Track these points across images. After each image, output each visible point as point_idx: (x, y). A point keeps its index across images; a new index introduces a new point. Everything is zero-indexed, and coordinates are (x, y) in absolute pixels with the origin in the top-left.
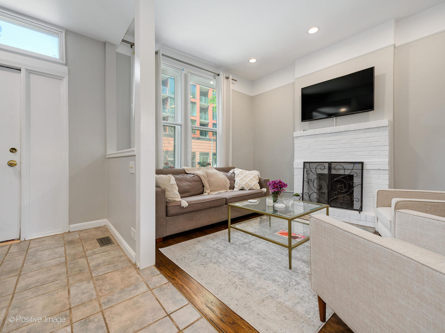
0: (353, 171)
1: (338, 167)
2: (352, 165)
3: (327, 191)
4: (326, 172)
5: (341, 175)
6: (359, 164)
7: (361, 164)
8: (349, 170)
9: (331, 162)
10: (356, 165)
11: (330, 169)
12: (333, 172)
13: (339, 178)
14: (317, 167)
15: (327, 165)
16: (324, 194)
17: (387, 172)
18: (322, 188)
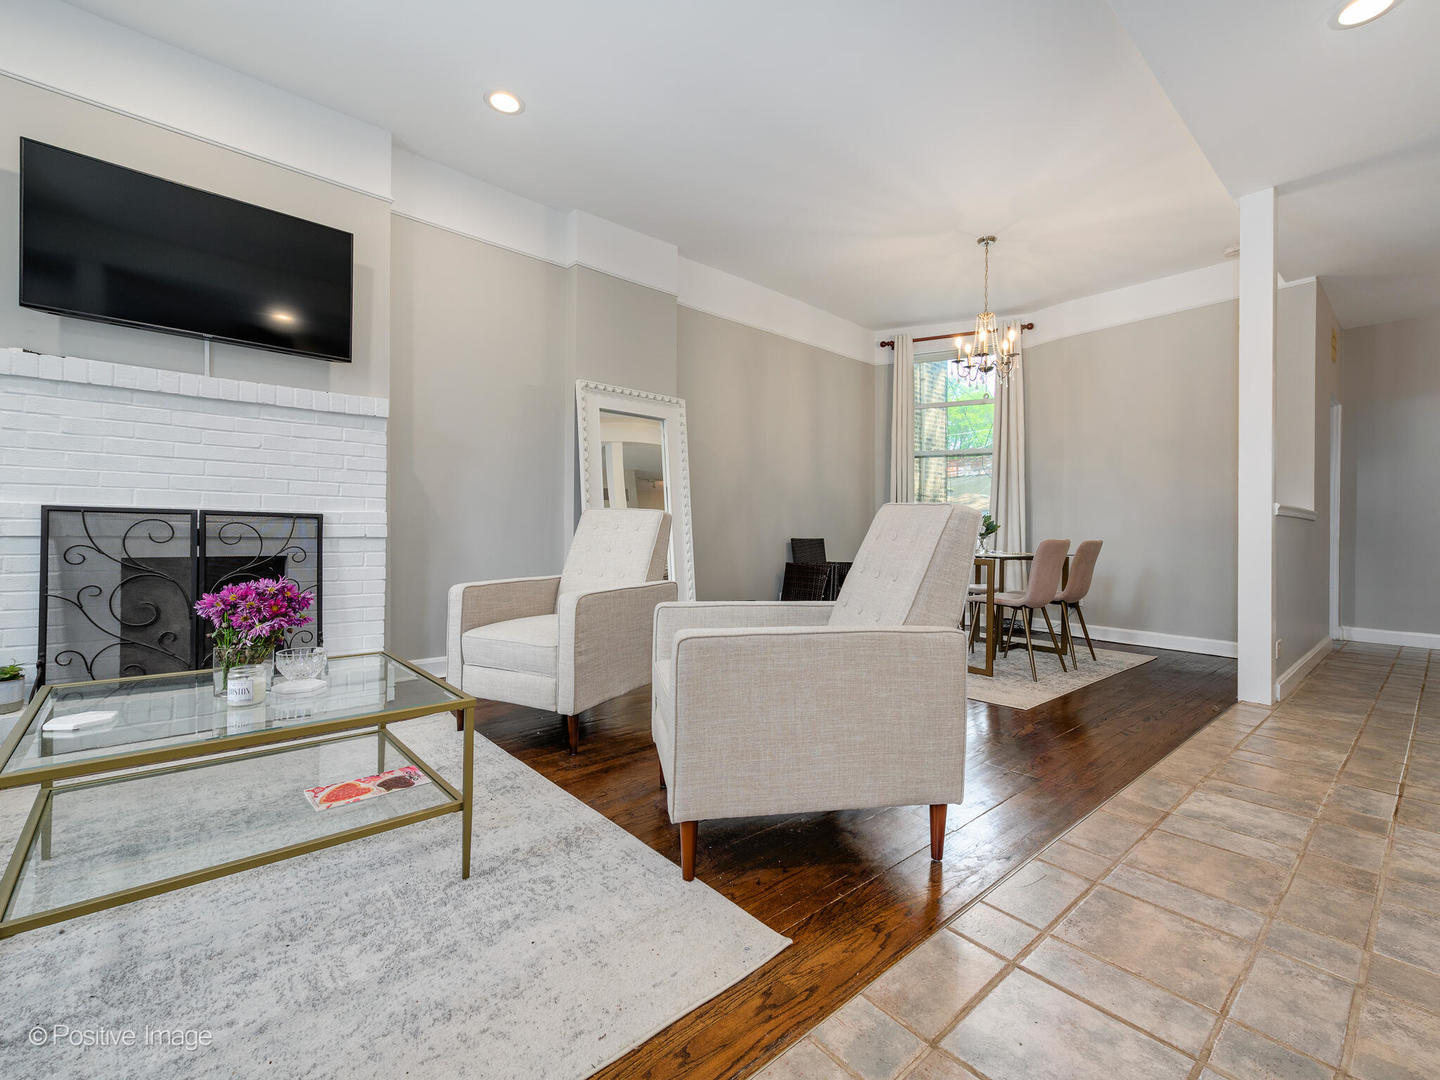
0: (291, 543)
1: (232, 531)
2: (287, 524)
3: (189, 628)
4: (181, 549)
5: (251, 559)
6: (308, 521)
7: (316, 521)
8: (278, 542)
9: (205, 513)
10: (302, 525)
11: (199, 537)
12: (214, 550)
13: (240, 571)
14: (132, 533)
15: (183, 525)
16: (174, 640)
17: (383, 544)
18: (162, 616)
